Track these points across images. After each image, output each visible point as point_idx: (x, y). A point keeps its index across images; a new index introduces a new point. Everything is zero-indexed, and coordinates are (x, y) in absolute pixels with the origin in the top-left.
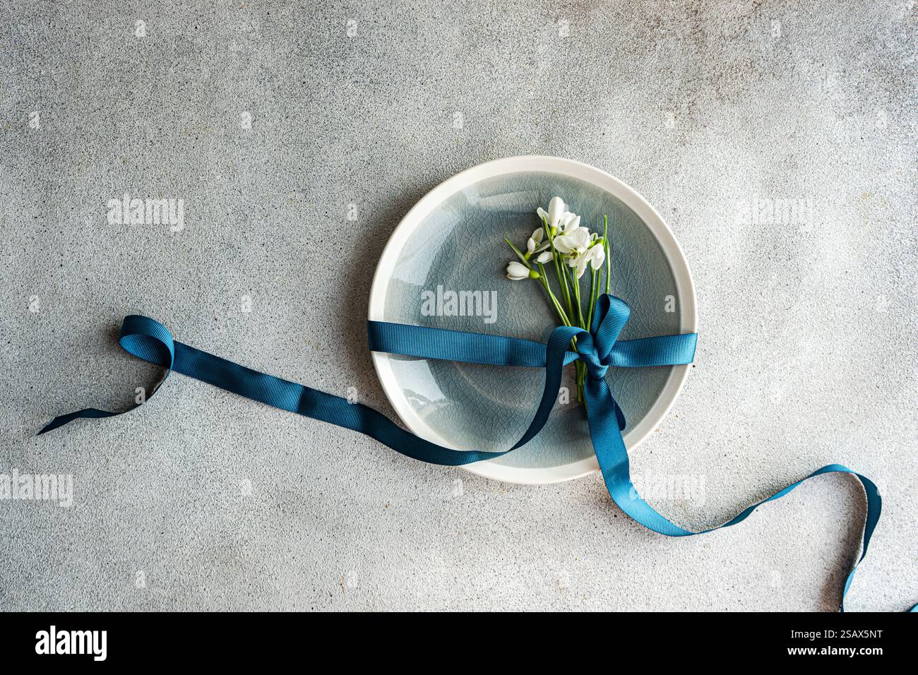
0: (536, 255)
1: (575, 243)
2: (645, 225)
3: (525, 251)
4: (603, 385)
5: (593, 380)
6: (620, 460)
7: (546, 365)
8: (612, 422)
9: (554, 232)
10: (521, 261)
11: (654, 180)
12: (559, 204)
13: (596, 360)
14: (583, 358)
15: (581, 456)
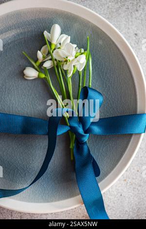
0: (43, 63)
1: (67, 54)
2: (113, 43)
3: (36, 60)
4: (85, 147)
5: (80, 144)
6: (96, 197)
7: (48, 134)
8: (90, 170)
9: (53, 47)
10: (33, 67)
11: (122, 15)
12: (57, 29)
13: (81, 131)
14: (73, 130)
15: (72, 195)
